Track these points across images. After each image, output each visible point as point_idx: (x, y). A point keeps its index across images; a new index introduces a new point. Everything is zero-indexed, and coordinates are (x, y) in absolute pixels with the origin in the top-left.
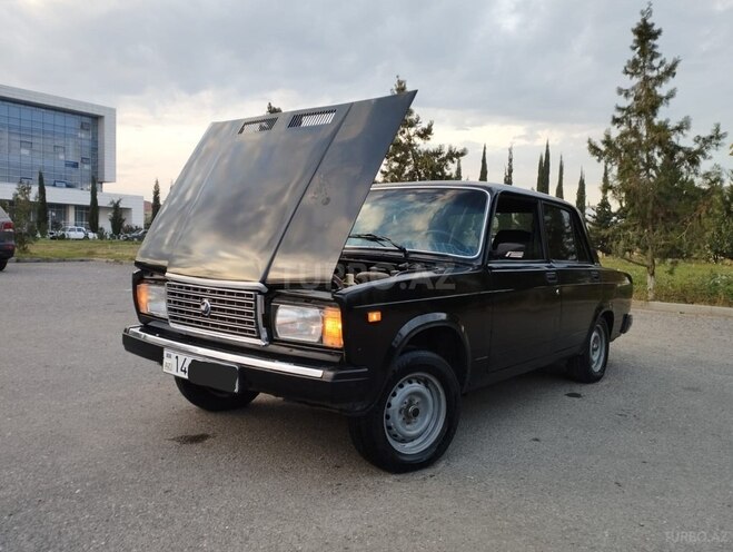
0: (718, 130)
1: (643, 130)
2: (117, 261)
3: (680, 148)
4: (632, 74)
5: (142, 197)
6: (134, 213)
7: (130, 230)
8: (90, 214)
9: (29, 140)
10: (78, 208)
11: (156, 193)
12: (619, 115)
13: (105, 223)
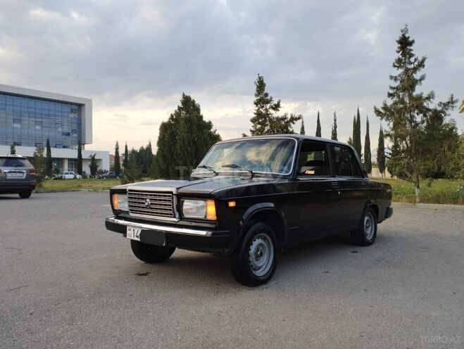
0: (452, 98)
1: (407, 100)
2: (95, 190)
3: (430, 110)
4: (398, 67)
5: (108, 152)
6: (104, 162)
7: (102, 172)
8: (77, 163)
9: (41, 120)
10: (70, 160)
11: (117, 149)
12: (392, 92)
13: (86, 169)
